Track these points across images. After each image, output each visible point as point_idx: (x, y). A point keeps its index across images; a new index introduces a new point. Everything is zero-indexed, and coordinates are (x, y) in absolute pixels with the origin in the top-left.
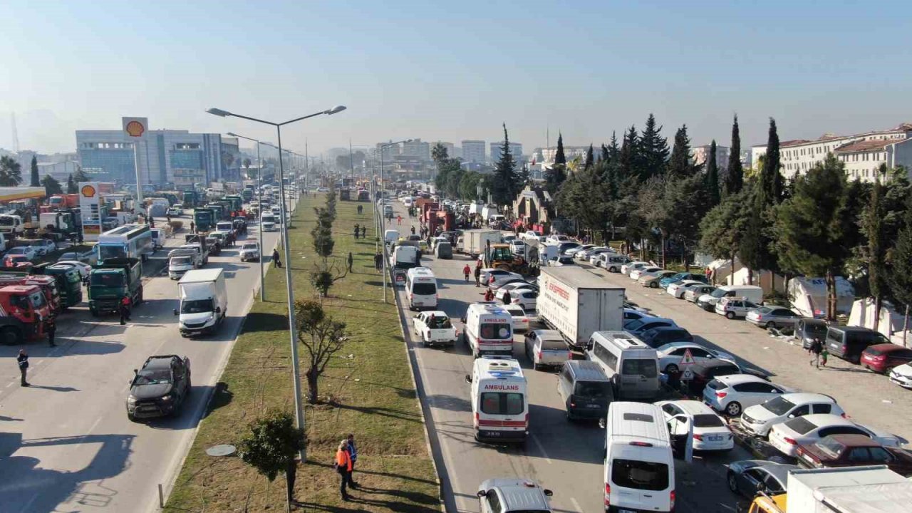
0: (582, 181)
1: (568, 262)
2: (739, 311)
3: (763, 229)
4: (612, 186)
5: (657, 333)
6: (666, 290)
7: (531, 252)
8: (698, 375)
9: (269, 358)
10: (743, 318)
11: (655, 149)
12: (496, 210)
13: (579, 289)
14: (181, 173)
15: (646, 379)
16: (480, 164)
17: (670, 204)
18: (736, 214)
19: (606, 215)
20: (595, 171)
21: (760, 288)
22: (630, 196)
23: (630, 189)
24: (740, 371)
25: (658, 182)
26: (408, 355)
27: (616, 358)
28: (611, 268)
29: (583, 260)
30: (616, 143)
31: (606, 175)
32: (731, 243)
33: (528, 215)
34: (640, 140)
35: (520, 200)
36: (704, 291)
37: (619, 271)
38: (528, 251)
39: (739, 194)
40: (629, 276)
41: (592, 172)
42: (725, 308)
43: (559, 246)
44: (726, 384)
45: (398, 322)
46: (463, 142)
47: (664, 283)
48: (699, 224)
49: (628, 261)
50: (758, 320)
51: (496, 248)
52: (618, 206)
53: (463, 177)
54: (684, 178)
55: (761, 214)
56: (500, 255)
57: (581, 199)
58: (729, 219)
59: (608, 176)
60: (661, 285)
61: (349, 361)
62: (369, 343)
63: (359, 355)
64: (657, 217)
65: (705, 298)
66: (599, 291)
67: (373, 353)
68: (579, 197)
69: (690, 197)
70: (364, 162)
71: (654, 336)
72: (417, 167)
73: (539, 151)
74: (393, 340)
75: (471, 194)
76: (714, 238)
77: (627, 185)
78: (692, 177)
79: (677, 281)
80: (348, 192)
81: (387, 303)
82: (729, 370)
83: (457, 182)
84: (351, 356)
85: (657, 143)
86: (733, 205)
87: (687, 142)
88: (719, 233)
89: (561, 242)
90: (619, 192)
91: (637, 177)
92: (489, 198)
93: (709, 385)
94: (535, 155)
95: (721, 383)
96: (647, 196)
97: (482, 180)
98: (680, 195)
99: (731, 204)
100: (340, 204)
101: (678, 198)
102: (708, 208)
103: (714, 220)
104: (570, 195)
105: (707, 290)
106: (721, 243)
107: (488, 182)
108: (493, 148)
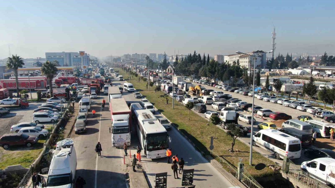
0: (181, 64)
4: (186, 65)
12: (163, 71)
14: (76, 64)
16: (155, 60)
19: (185, 70)
22: (189, 67)
23: (189, 65)
25: (194, 64)
31: (185, 63)
33: (170, 72)
35: (168, 68)
41: (182, 62)
46: (150, 54)
52: (187, 68)
57: (180, 68)
70: (122, 60)
75: (157, 68)
83: (153, 65)
91: (191, 63)
92: (161, 68)
94: (171, 58)
96: (192, 67)
97: (159, 64)
98: (197, 66)
104: (178, 67)
107: (161, 65)
108: (160, 56)
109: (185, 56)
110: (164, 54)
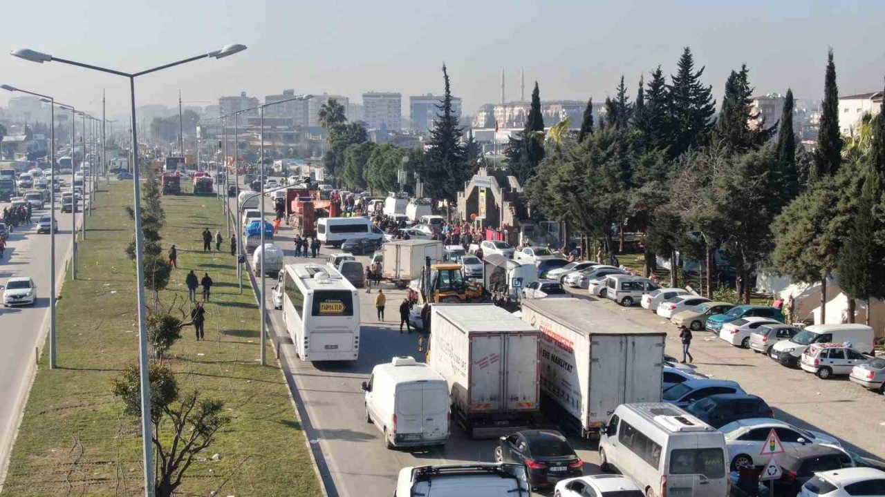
0: (575, 159)
1: (554, 290)
2: (837, 365)
3: (876, 233)
4: (625, 166)
5: (715, 405)
6: (717, 334)
7: (493, 275)
8: (787, 471)
9: (76, 464)
10: (845, 377)
11: (692, 105)
12: (429, 208)
13: (592, 335)
15: (707, 480)
16: (393, 132)
17: (722, 194)
18: (831, 210)
19: (614, 212)
20: (596, 143)
21: (869, 327)
22: (654, 183)
23: (653, 170)
24: (853, 463)
25: (701, 158)
26: (310, 451)
27: (659, 448)
28: (624, 299)
29: (577, 287)
30: (625, 95)
31: (615, 148)
32: (824, 256)
33: (482, 216)
34: (669, 91)
35: (468, 191)
36: (781, 334)
37: (636, 304)
38: (489, 275)
39: (836, 177)
40: (655, 312)
41: (591, 143)
42: (817, 361)
43: (537, 265)
44: (834, 484)
45: (287, 397)
46: (364, 96)
47: (714, 323)
48: (771, 226)
49: (652, 288)
50: (869, 380)
51: (440, 270)
52: (634, 198)
53: (373, 153)
54: (745, 152)
55: (873, 209)
56: (447, 281)
57: (573, 189)
58: (819, 218)
59: (618, 150)
60: (709, 326)
61: (212, 466)
62: (243, 435)
63: (227, 455)
64: (701, 215)
65: (782, 346)
66: (624, 338)
67: (252, 451)
68: (570, 185)
69: (754, 182)
70: (198, 129)
71: (711, 409)
72: (289, 138)
73: (490, 109)
74: (283, 426)
75: (387, 183)
76: (795, 249)
77: (648, 164)
78: (757, 150)
79: (735, 319)
80: (177, 180)
81: (265, 365)
82: (836, 461)
83: (362, 162)
84: (215, 456)
85: (695, 94)
86: (827, 195)
87: (749, 94)
88: (804, 240)
89: (538, 258)
90: (636, 175)
91: (664, 151)
92: (419, 188)
93: (807, 487)
94: (482, 118)
95: (826, 481)
96: (681, 182)
97: (405, 159)
98: (737, 180)
99: (824, 193)
100: (166, 201)
101: (735, 184)
102: (786, 200)
103: (795, 219)
104: (555, 181)
105: (785, 333)
106: (807, 257)
107: (417, 162)
108: (419, 105)
109: (566, 105)
110: (442, 93)
